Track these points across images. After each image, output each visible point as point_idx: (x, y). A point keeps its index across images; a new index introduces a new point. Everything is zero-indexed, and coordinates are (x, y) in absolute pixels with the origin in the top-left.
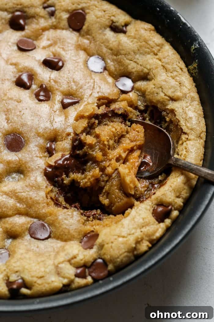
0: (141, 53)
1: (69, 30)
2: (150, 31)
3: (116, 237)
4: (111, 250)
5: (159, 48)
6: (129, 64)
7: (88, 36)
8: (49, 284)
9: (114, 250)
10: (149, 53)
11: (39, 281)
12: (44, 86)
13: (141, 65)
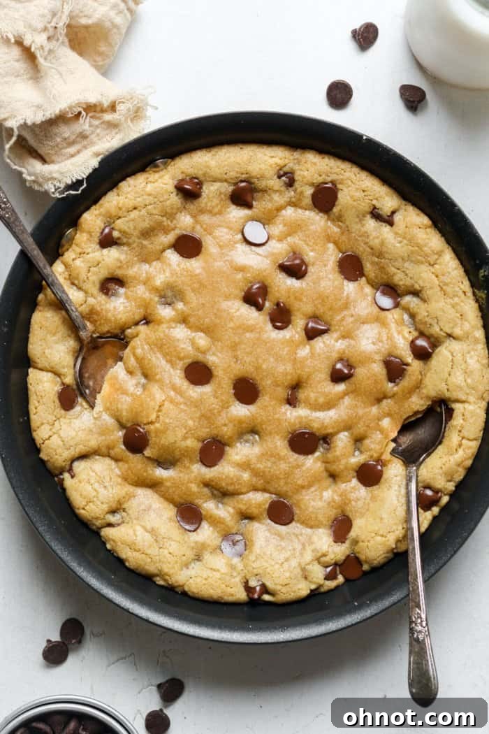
0: (412, 261)
1: (314, 211)
2: (426, 228)
3: (373, 535)
4: (367, 550)
5: (436, 257)
6: (394, 274)
7: (340, 223)
8: (294, 592)
9: (370, 551)
10: (422, 263)
11: (284, 590)
12: (282, 305)
13: (411, 278)
